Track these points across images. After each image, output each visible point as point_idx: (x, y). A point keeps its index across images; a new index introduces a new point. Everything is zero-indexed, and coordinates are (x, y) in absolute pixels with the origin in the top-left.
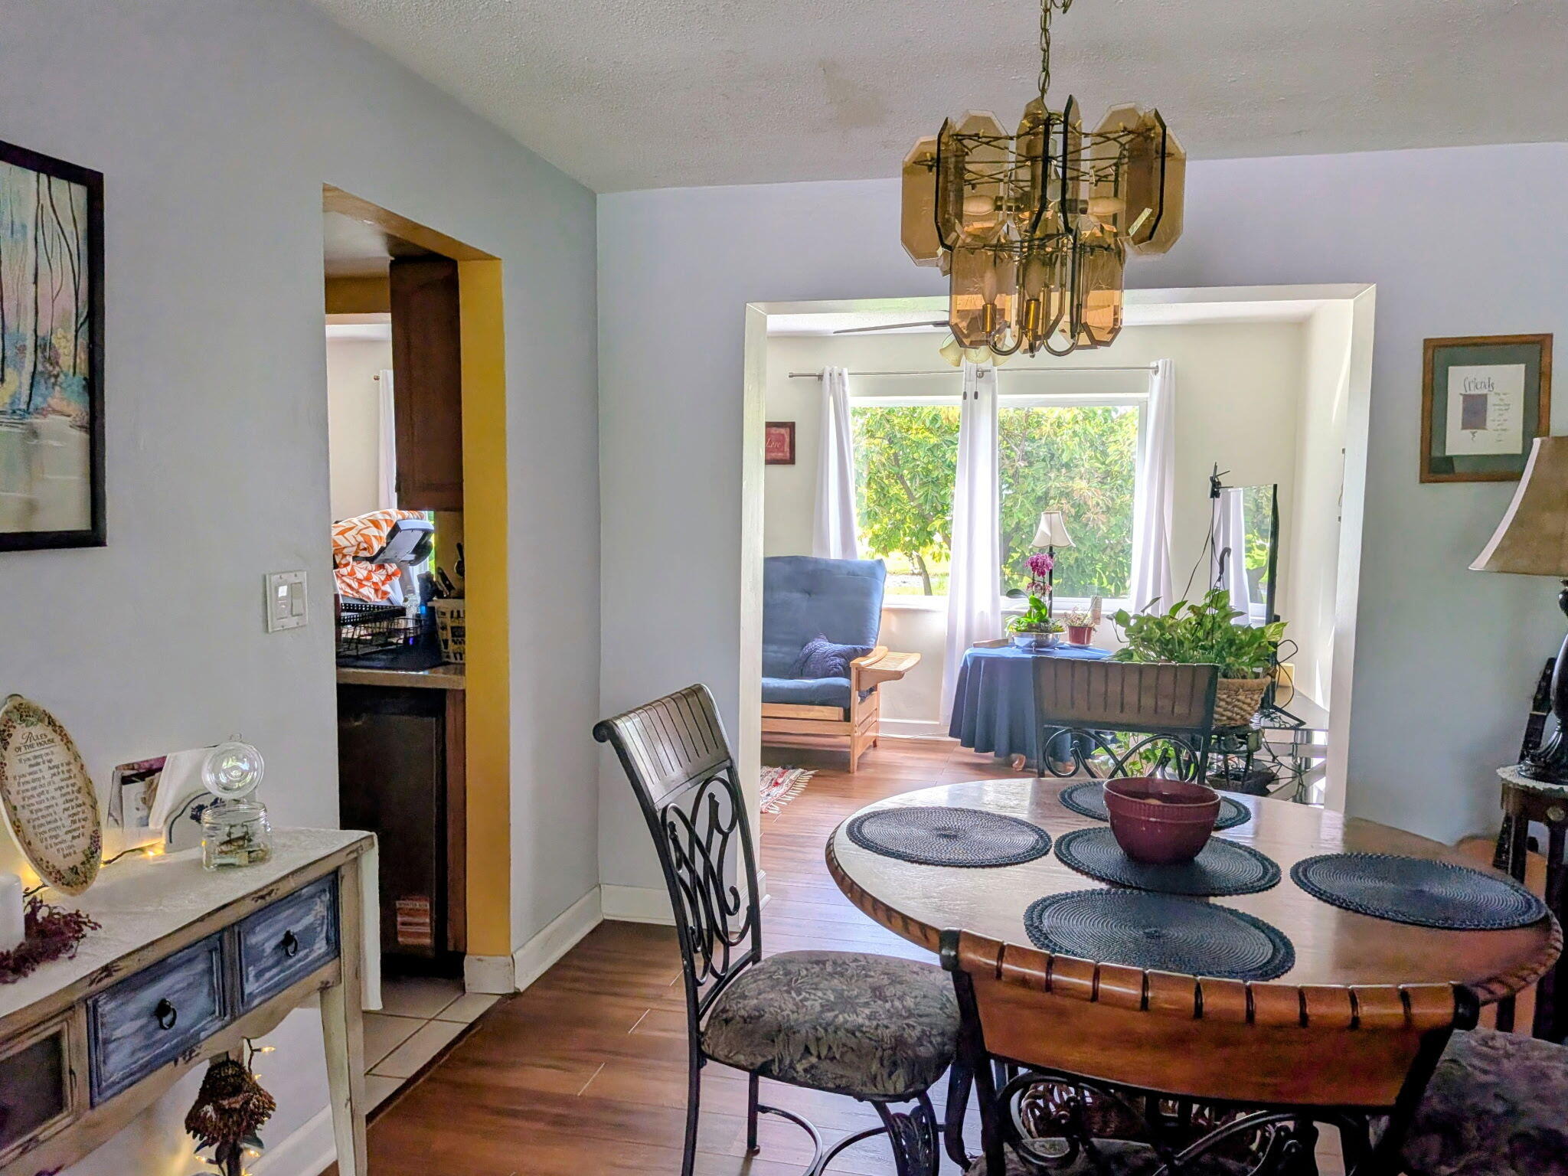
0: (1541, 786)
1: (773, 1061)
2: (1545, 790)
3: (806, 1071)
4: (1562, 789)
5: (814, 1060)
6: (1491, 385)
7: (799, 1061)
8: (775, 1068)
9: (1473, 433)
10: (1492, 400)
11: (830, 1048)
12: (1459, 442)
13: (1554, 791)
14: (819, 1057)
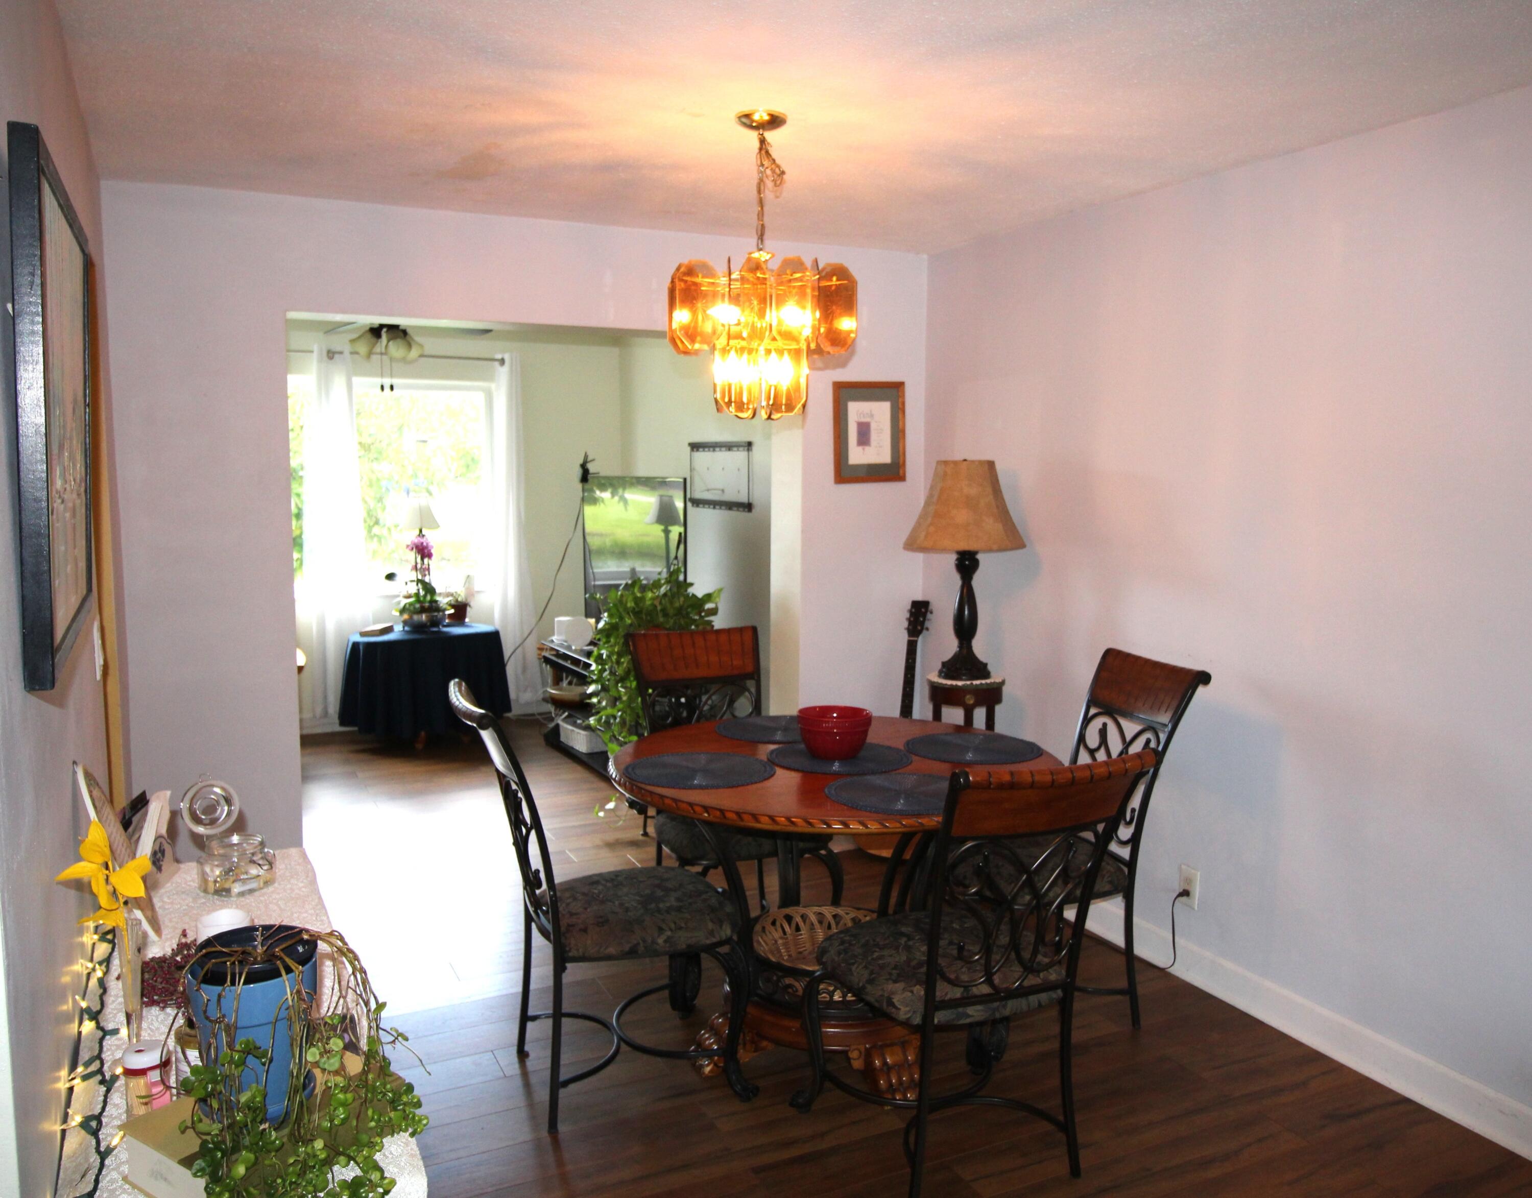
0: (949, 682)
1: (638, 944)
2: (964, 685)
3: (665, 941)
4: (972, 684)
5: (669, 933)
6: (872, 416)
7: (659, 936)
8: (641, 949)
9: (864, 449)
10: (873, 426)
11: (675, 923)
12: (857, 456)
13: (968, 685)
14: (671, 930)
